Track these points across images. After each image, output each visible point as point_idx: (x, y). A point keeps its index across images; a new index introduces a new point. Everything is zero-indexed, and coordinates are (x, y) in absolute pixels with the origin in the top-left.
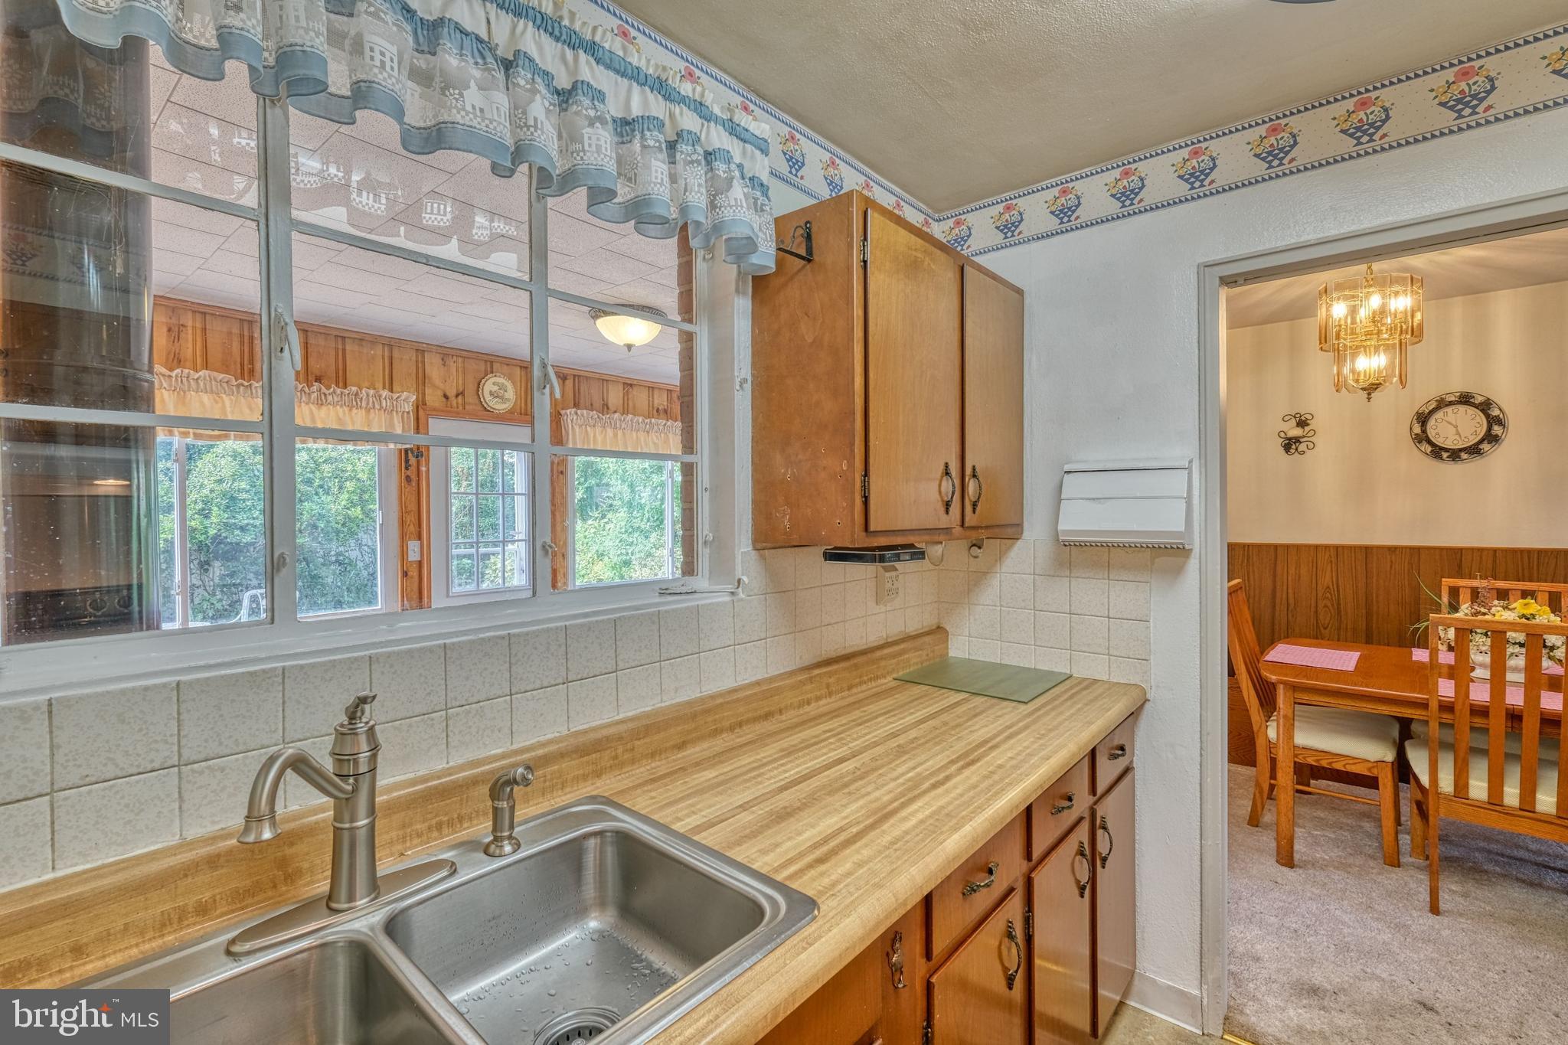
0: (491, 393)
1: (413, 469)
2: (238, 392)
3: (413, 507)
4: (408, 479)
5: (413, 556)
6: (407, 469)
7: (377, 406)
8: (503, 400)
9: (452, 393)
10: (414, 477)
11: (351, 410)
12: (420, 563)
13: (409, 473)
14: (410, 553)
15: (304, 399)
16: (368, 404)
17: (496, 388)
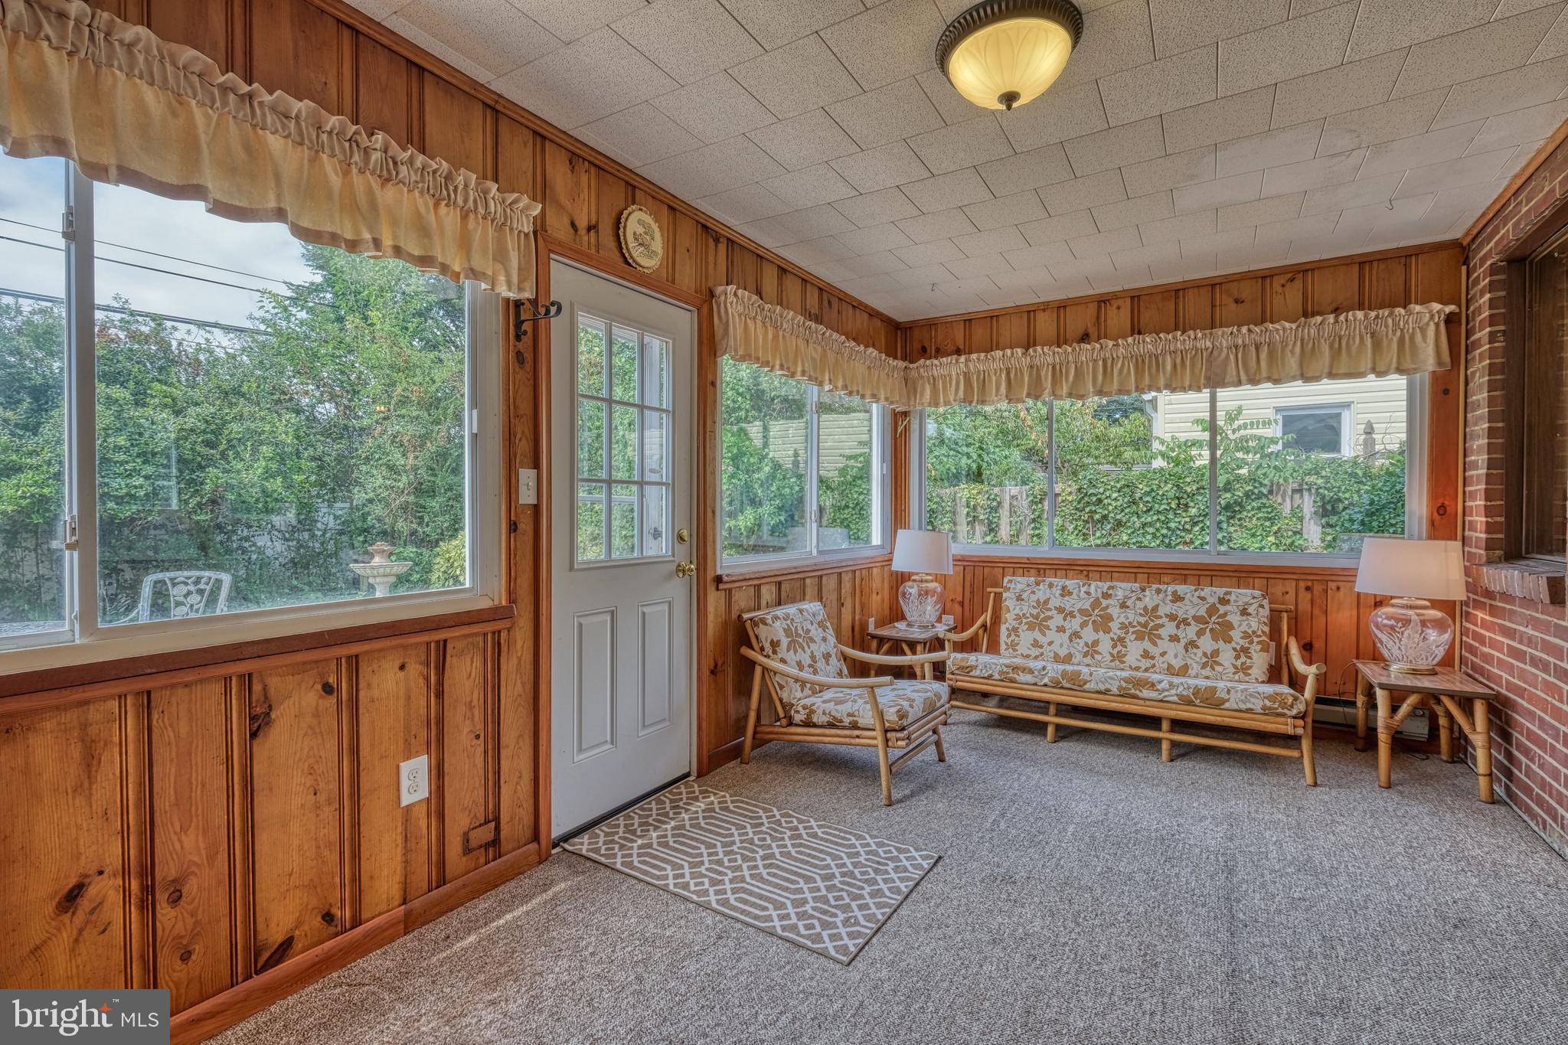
0: (636, 237)
1: (527, 339)
2: (225, 103)
3: (525, 407)
4: (520, 357)
5: (527, 496)
6: (518, 338)
7: (481, 210)
8: (651, 254)
9: (582, 223)
10: (528, 356)
11: (436, 205)
12: (536, 509)
13: (520, 345)
14: (522, 489)
15: (356, 158)
16: (466, 201)
17: (640, 230)
